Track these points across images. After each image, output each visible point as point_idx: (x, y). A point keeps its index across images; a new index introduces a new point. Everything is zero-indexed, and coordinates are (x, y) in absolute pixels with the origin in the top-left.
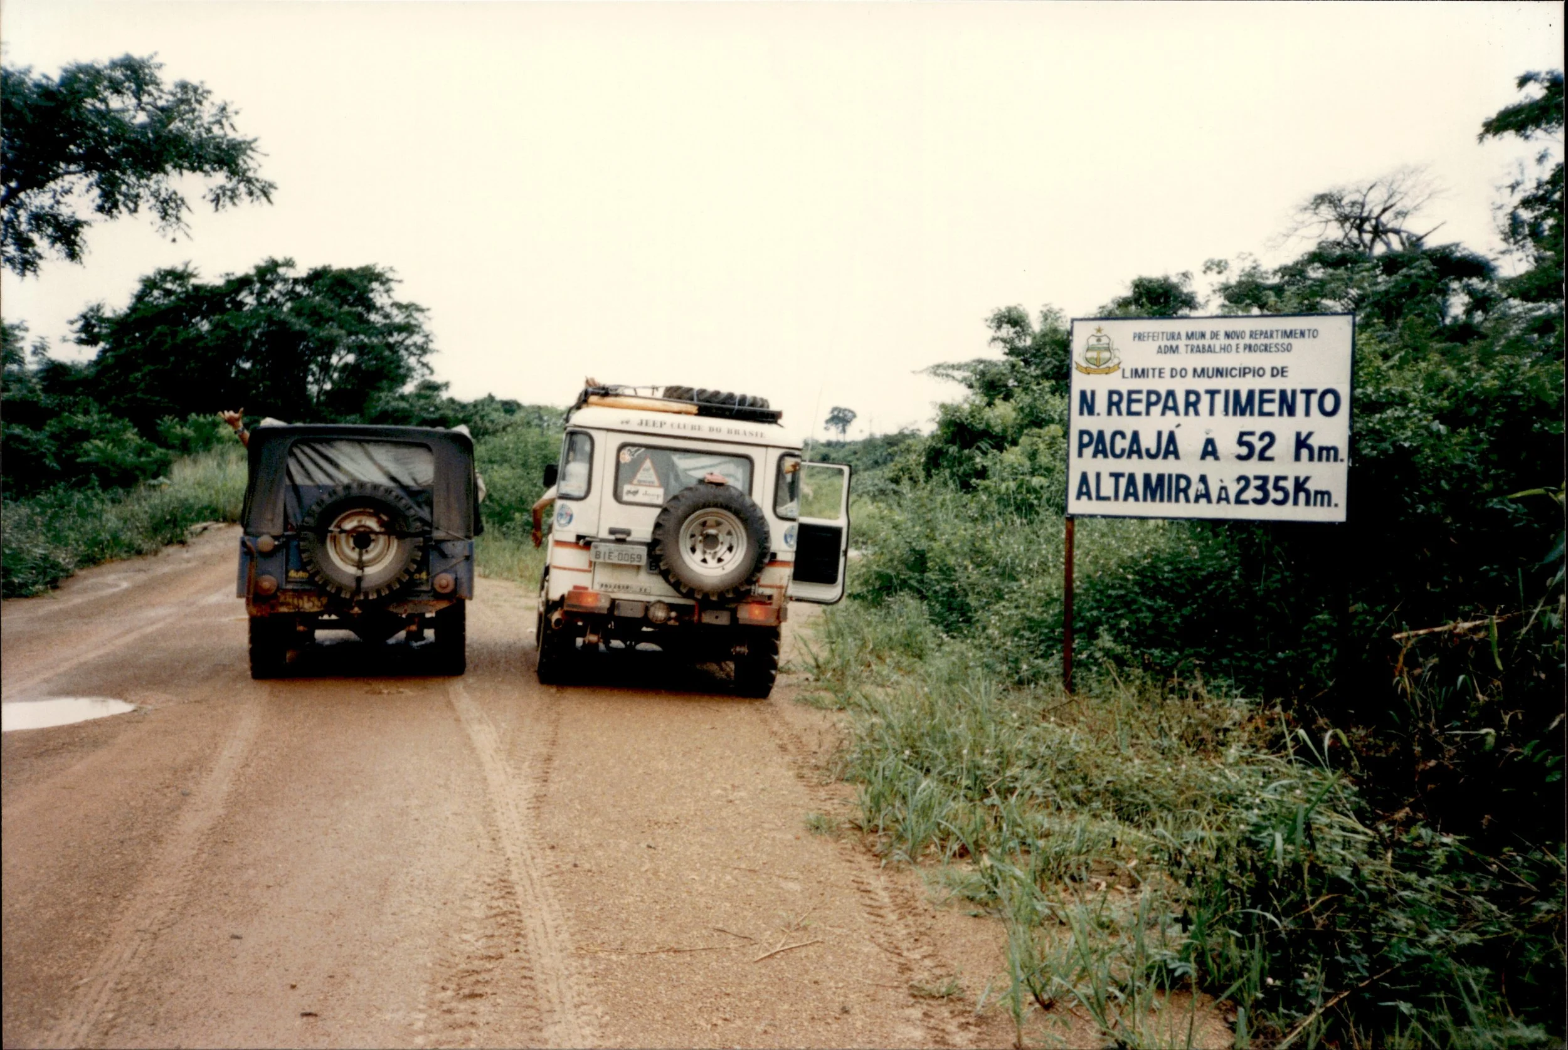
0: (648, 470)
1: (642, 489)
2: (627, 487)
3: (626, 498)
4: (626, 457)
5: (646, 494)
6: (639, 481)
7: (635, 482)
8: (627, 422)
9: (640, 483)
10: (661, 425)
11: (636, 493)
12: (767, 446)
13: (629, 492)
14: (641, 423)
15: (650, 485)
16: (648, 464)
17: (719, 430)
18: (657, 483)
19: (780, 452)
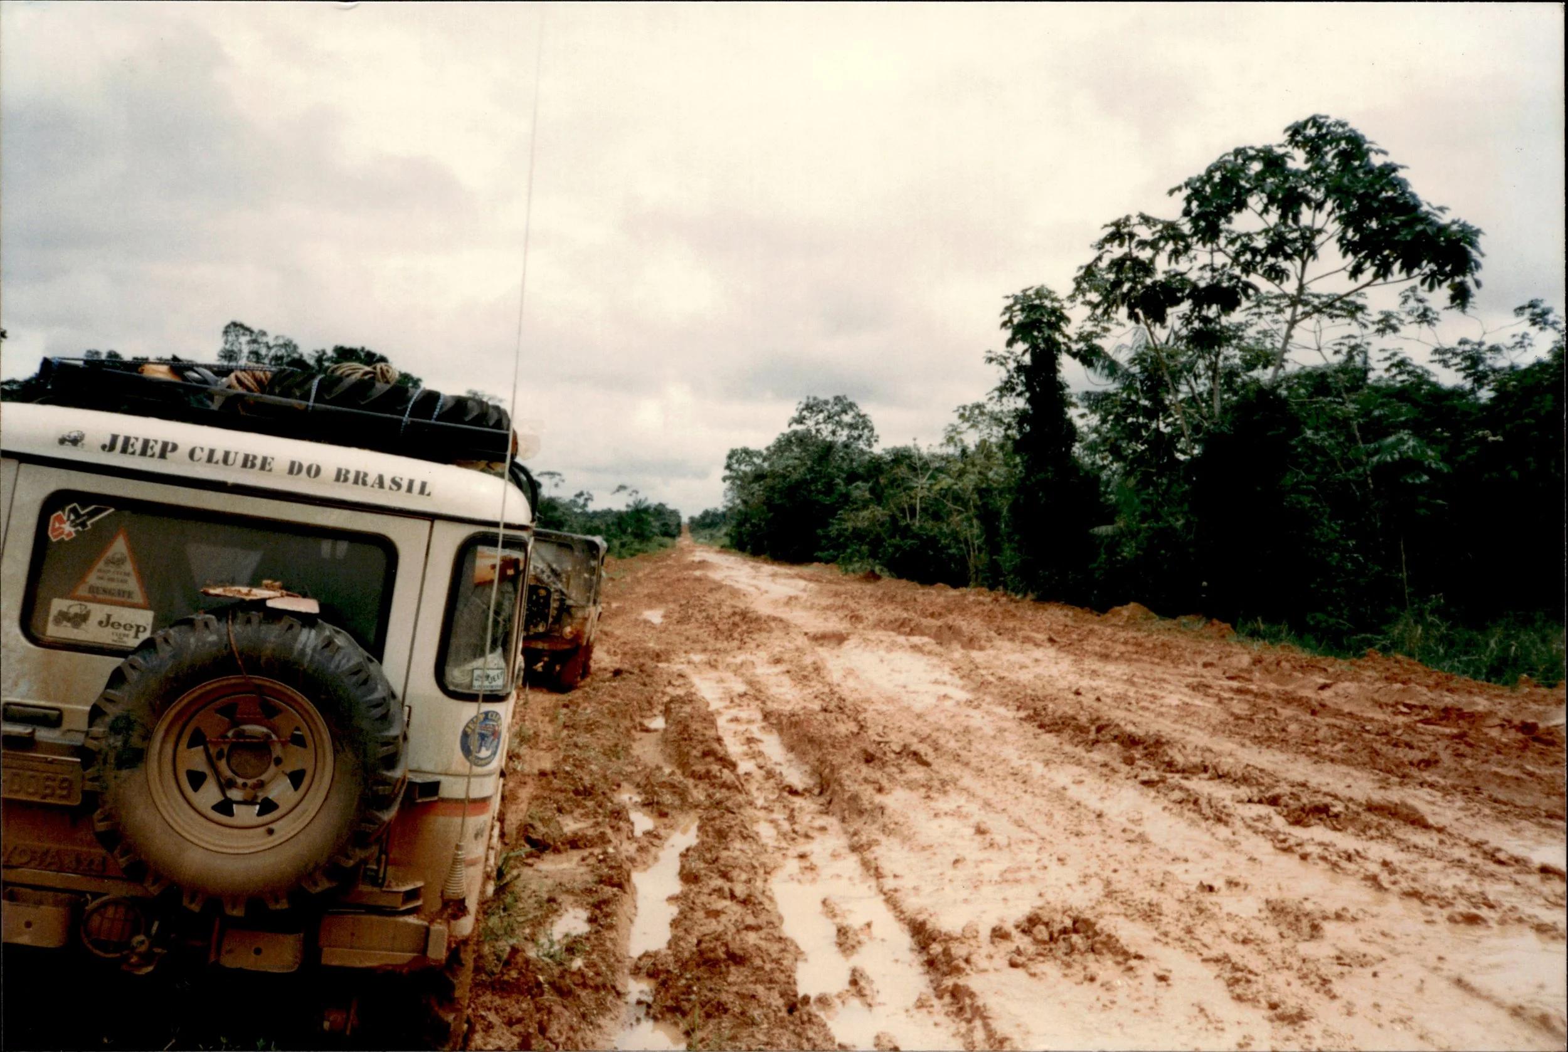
0: (119, 562)
1: (98, 611)
2: (58, 605)
3: (53, 631)
4: (64, 527)
5: (107, 622)
6: (93, 589)
7: (82, 591)
8: (75, 441)
9: (98, 595)
10: (163, 455)
11: (80, 619)
12: (432, 517)
13: (63, 617)
14: (112, 447)
15: (123, 599)
16: (120, 546)
17: (315, 472)
18: (138, 598)
19: (465, 532)
